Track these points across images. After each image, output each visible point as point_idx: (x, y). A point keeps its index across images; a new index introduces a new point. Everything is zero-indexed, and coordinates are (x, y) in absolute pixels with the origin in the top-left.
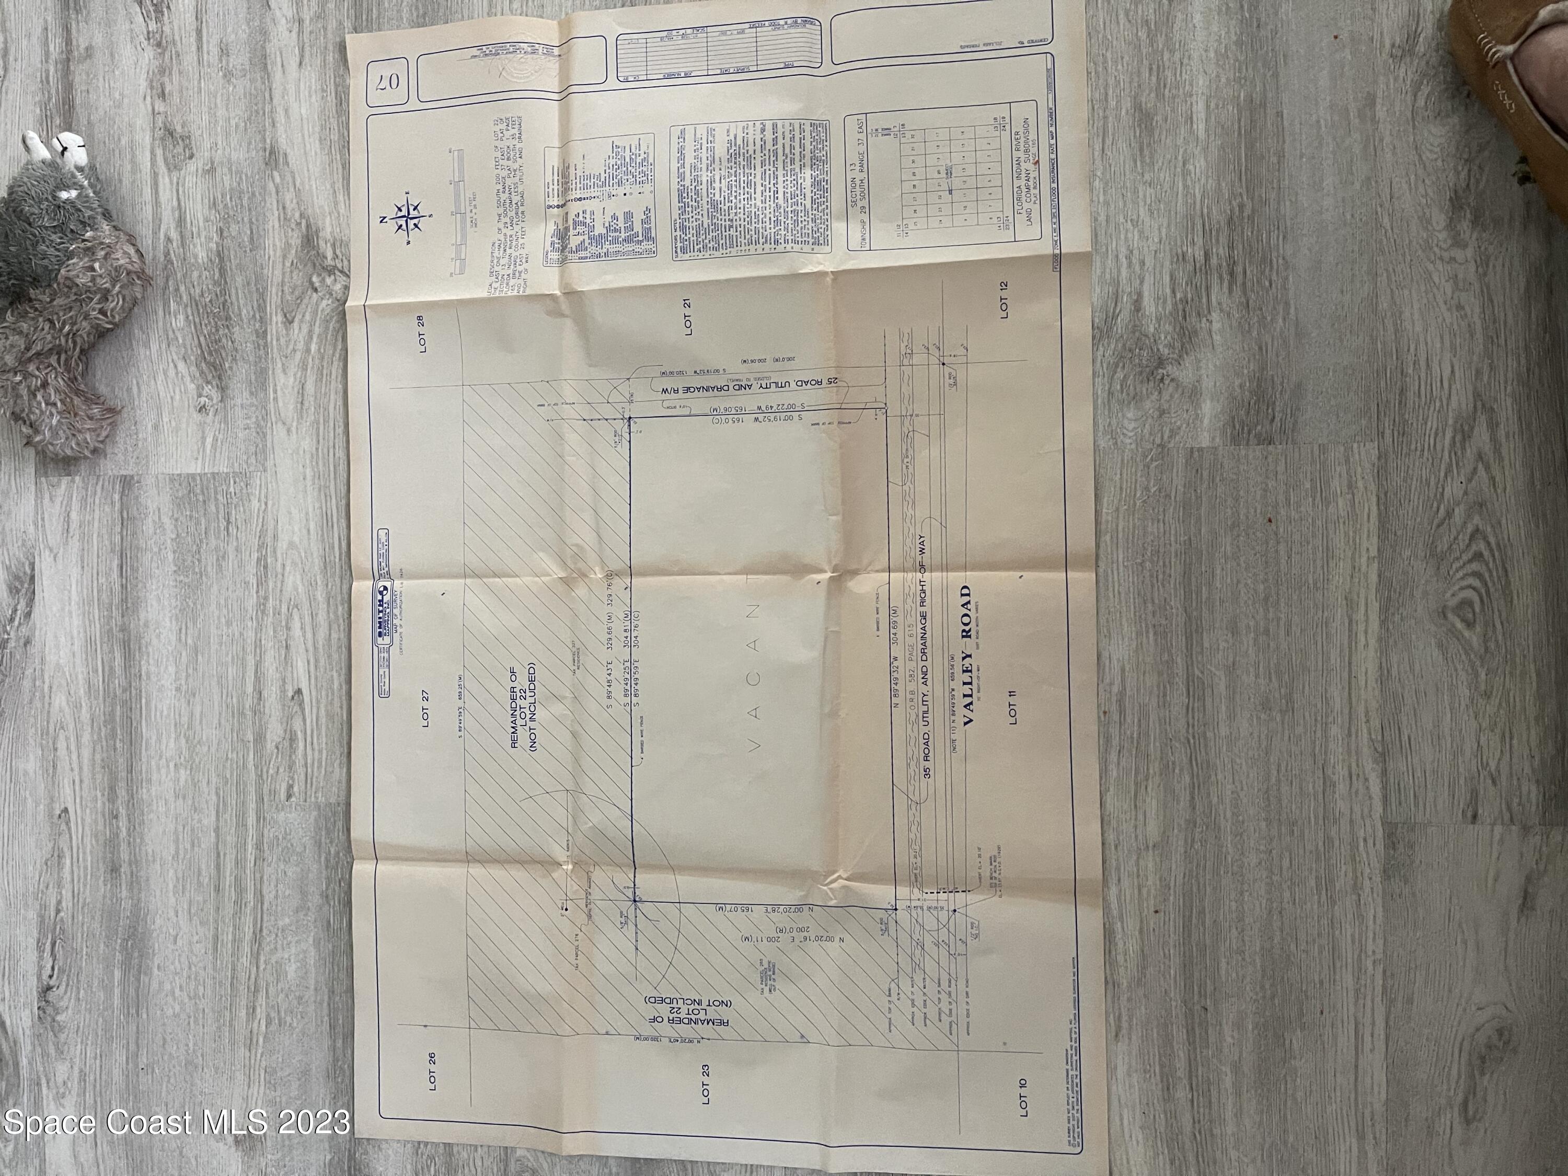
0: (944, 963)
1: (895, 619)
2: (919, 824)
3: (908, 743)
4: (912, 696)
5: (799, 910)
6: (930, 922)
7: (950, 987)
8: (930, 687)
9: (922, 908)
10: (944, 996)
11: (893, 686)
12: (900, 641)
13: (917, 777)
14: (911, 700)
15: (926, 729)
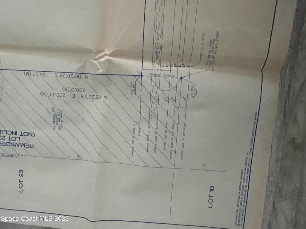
0: (171, 113)
2: (163, 15)
5: (78, 76)
6: (164, 85)
7: (173, 128)
9: (159, 76)
10: (169, 134)
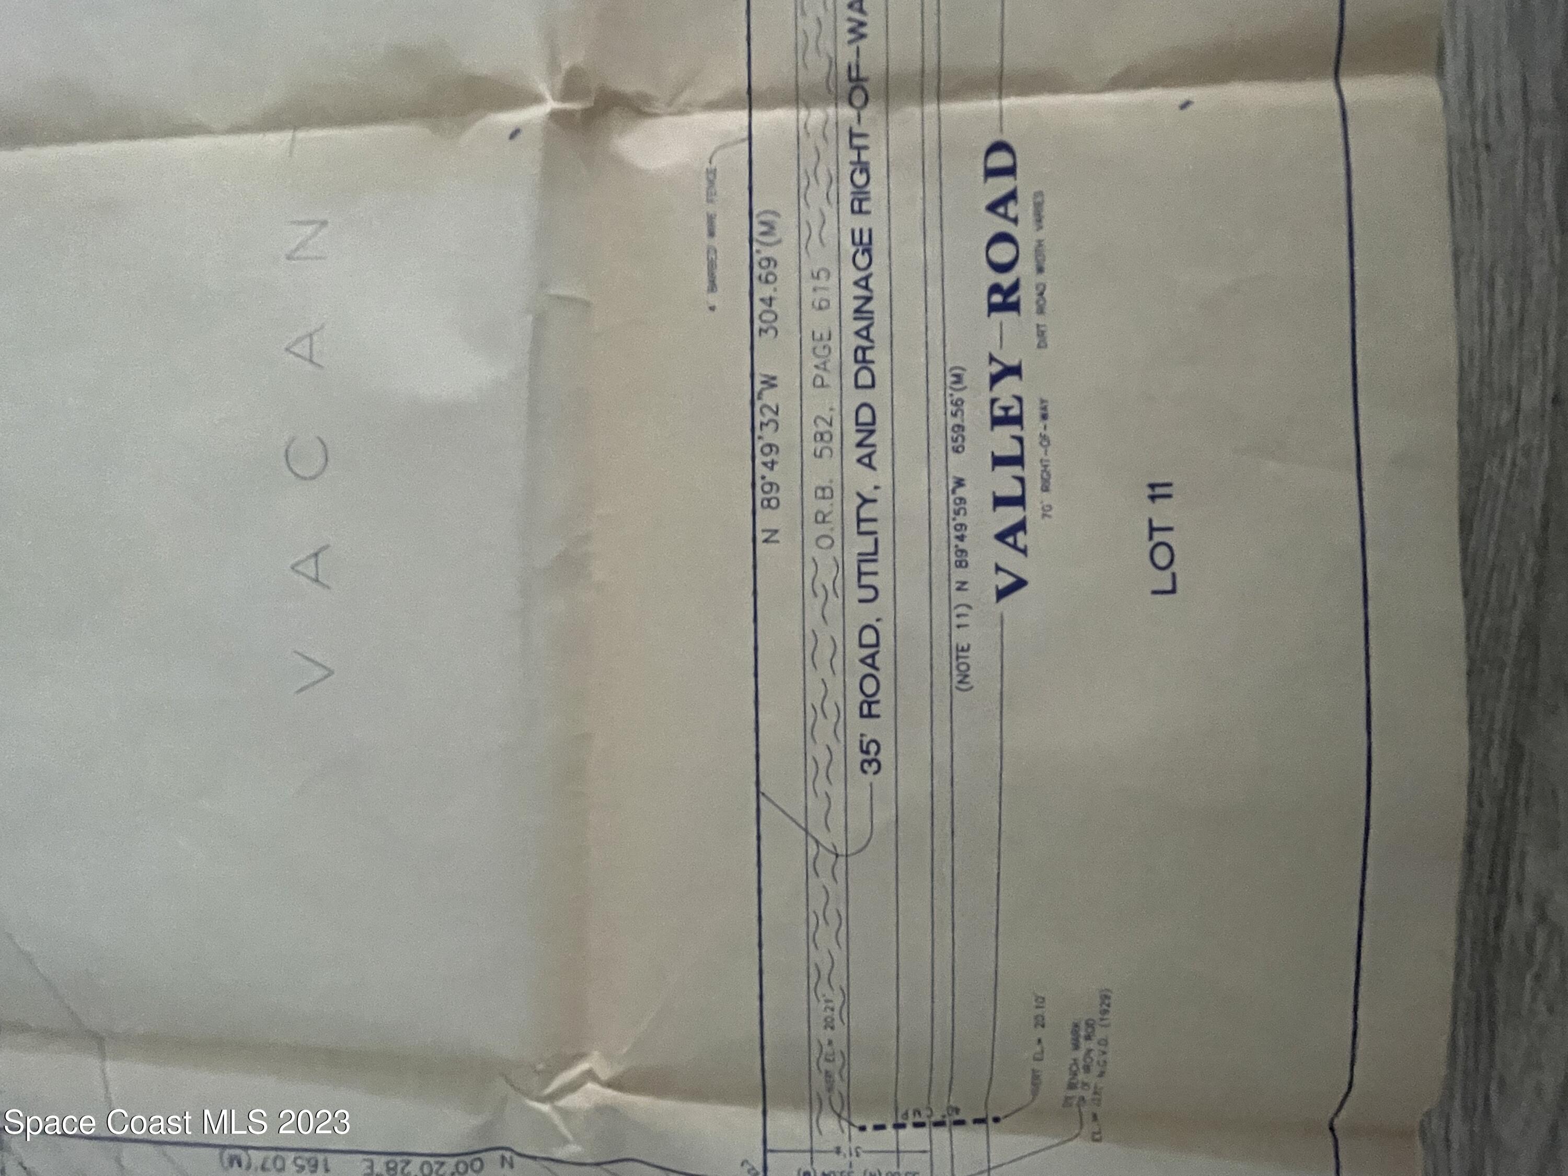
1: (767, 252)
2: (844, 920)
3: (809, 659)
4: (825, 506)
5: (469, 1166)
8: (882, 476)
11: (761, 470)
12: (787, 323)
13: (837, 770)
14: (822, 518)
15: (867, 614)
